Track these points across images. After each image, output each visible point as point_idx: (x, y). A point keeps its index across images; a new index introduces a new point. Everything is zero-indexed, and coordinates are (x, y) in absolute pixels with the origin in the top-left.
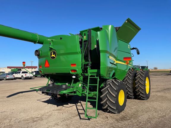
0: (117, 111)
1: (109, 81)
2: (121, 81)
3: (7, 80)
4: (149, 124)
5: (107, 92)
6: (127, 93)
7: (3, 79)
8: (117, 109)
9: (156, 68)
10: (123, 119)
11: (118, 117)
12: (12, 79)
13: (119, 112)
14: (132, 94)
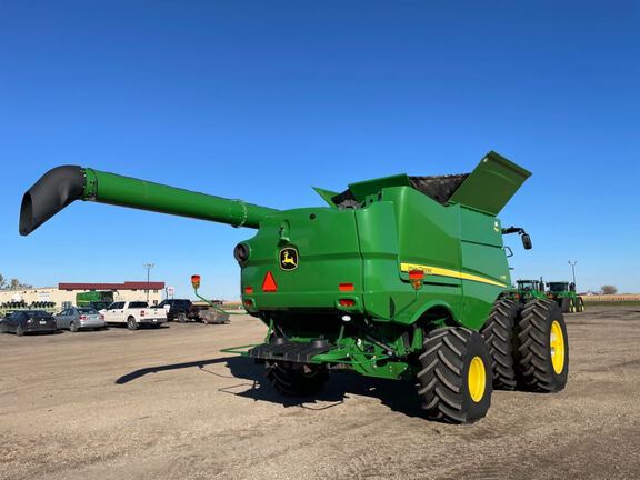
0: (465, 415)
1: (439, 333)
2: (474, 332)
3: (81, 330)
4: (553, 446)
5: (436, 360)
6: (495, 371)
7: (69, 330)
8: (465, 409)
9: (609, 290)
10: (482, 435)
11: (468, 433)
12: (97, 328)
13: (471, 420)
14: (510, 375)
